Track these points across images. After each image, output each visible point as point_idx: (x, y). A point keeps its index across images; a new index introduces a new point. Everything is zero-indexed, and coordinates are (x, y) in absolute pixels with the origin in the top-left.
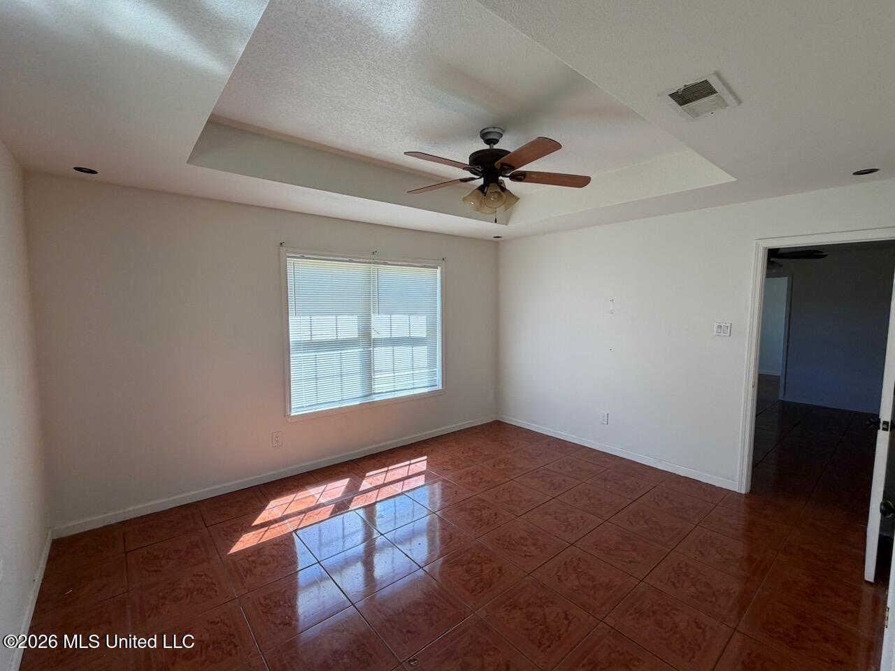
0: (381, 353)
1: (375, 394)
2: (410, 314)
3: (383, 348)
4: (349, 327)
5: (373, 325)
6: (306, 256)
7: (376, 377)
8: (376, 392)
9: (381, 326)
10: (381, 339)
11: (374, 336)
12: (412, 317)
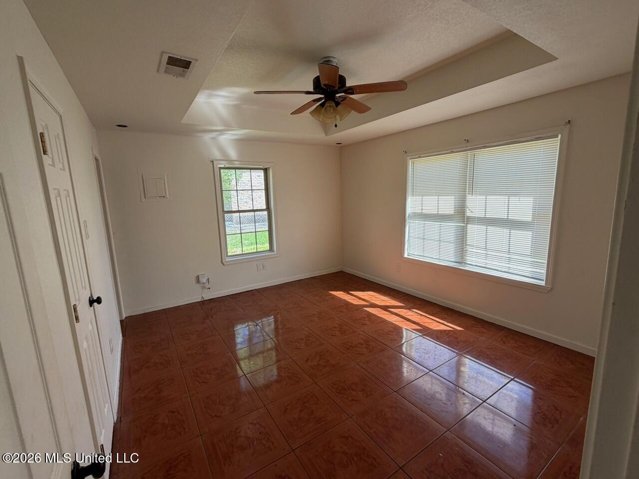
0: (474, 231)
1: (465, 263)
2: (509, 195)
3: (476, 226)
4: (447, 205)
5: (468, 204)
6: (422, 156)
7: (469, 250)
8: (468, 262)
9: (475, 205)
10: (474, 218)
11: (468, 214)
12: (512, 198)
